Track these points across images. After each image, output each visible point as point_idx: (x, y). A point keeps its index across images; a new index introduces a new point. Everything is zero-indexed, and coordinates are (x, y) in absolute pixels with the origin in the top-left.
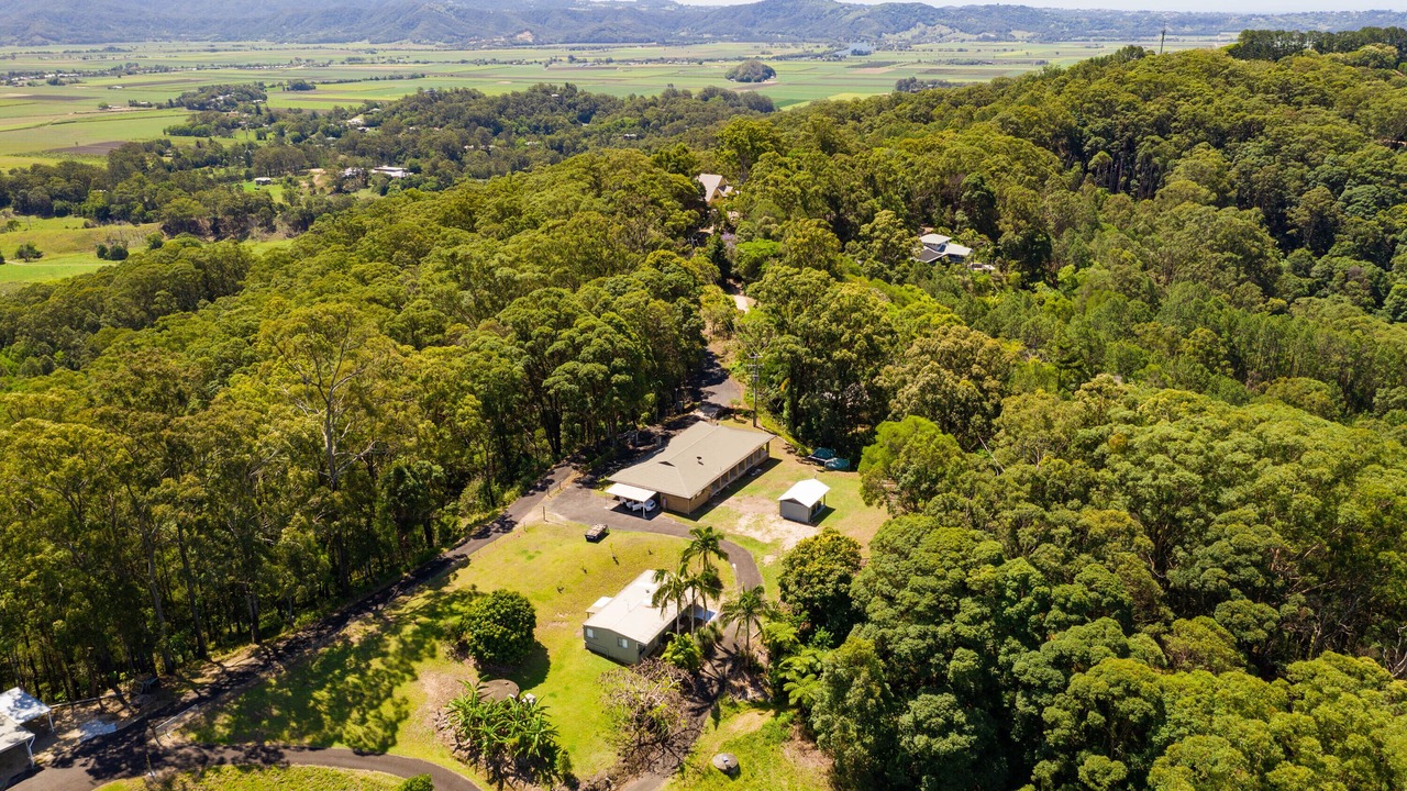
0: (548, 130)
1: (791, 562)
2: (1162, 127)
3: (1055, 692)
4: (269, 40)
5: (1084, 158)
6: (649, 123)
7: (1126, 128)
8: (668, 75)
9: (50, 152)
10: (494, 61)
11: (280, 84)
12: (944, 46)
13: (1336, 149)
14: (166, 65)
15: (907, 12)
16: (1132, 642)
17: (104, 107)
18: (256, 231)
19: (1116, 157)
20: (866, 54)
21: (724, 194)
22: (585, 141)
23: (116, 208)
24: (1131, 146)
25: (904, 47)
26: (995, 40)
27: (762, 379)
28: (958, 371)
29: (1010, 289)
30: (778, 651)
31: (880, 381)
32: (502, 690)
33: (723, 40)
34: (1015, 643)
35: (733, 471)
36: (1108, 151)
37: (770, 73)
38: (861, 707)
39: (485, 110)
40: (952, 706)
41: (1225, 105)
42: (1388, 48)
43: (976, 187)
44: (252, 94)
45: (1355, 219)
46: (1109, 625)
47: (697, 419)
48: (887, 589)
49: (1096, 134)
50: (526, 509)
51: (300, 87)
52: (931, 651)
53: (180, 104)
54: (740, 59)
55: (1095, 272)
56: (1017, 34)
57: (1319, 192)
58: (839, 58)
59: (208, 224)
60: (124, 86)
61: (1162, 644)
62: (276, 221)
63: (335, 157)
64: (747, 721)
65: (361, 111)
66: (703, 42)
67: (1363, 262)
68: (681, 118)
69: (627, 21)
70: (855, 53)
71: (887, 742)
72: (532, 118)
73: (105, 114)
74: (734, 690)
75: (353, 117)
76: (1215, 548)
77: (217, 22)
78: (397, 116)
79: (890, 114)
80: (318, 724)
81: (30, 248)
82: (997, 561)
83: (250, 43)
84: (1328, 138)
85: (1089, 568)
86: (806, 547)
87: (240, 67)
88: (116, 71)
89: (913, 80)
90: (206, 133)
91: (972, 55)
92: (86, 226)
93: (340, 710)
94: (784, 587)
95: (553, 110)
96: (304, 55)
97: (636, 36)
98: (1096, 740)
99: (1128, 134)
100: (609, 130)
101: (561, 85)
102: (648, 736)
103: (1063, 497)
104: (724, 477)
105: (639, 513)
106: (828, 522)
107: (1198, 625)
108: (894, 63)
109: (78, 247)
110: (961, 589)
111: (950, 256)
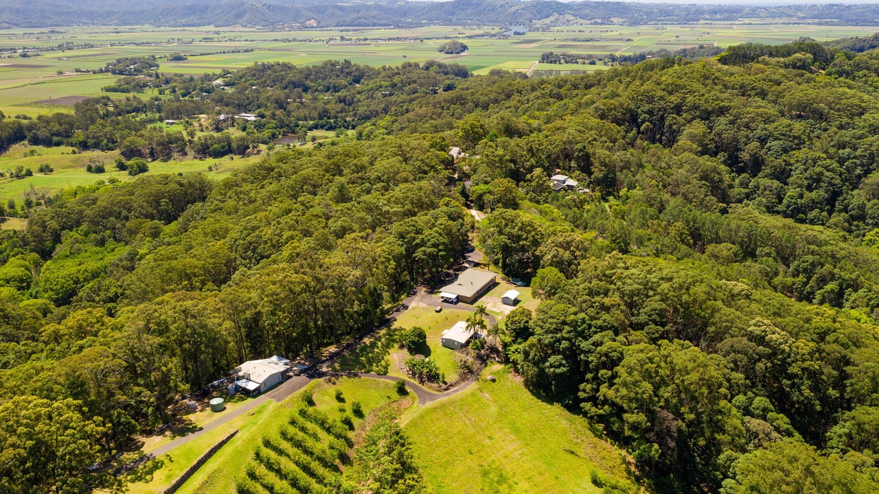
0: (336, 89)
1: (509, 317)
2: (678, 109)
3: (592, 353)
4: (151, 24)
5: (638, 127)
6: (396, 85)
7: (659, 110)
8: (402, 49)
9: (36, 103)
10: (294, 40)
11: (165, 57)
12: (571, 28)
13: (764, 121)
14: (91, 43)
15: (547, 6)
16: (617, 338)
17: (60, 73)
18: (175, 155)
19: (655, 125)
20: (523, 34)
21: (461, 156)
22: (359, 96)
23: (90, 142)
24: (662, 118)
25: (546, 29)
26: (601, 24)
27: (490, 251)
28: (566, 249)
29: (596, 201)
30: (505, 345)
31: (537, 253)
32: (419, 358)
33: (435, 24)
34: (581, 339)
35: (483, 287)
36: (651, 122)
37: (464, 48)
38: (533, 359)
39: (297, 77)
40: (562, 359)
41: (711, 96)
42: (808, 55)
43: (581, 150)
44: (150, 63)
45: (771, 159)
46: (610, 333)
47: (467, 268)
48: (541, 324)
49: (645, 113)
50: (411, 301)
51: (178, 58)
52: (555, 342)
53: (107, 71)
54: (446, 38)
55: (637, 192)
56: (615, 20)
57: (754, 145)
58: (506, 37)
59: (147, 151)
60: (68, 58)
61: (627, 339)
62: (187, 149)
63: (213, 108)
64: (495, 367)
65: (220, 76)
66: (422, 25)
67: (774, 181)
68: (415, 82)
69: (375, 12)
70: (516, 33)
71: (542, 370)
72: (326, 82)
73: (61, 77)
74: (492, 358)
75: (216, 79)
76: (645, 310)
77: (117, 13)
78: (243, 79)
79: (538, 93)
80: (365, 367)
81: (47, 167)
82: (576, 314)
83: (138, 26)
84: (761, 115)
85: (605, 316)
86: (513, 312)
87: (137, 44)
88: (60, 48)
89: (551, 54)
90: (127, 91)
91: (587, 35)
92: (74, 152)
93: (370, 362)
94: (506, 325)
95: (338, 76)
96: (176, 36)
97: (381, 22)
98: (604, 365)
99: (661, 113)
100: (372, 89)
101: (342, 61)
102: (466, 371)
103: (598, 294)
104: (481, 290)
105: (452, 302)
106: (520, 304)
107: (638, 333)
108: (540, 40)
109: (74, 165)
110: (564, 323)
111: (568, 186)
